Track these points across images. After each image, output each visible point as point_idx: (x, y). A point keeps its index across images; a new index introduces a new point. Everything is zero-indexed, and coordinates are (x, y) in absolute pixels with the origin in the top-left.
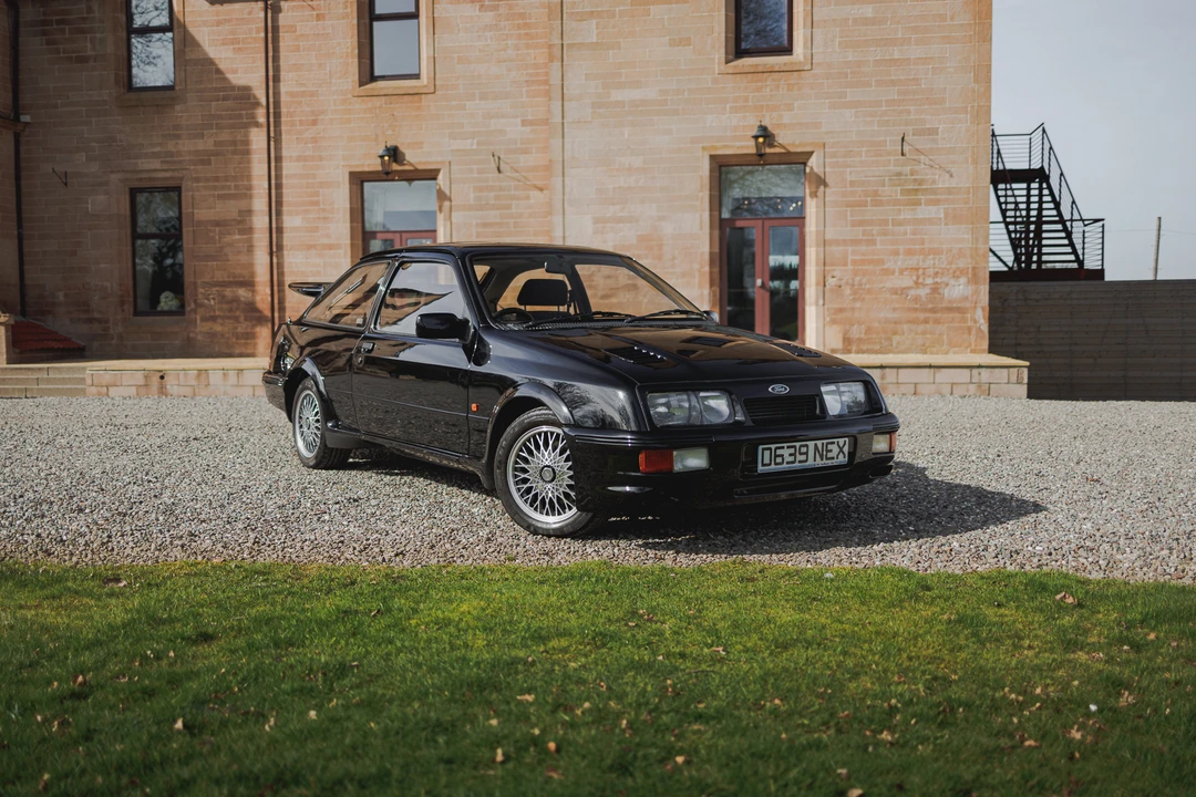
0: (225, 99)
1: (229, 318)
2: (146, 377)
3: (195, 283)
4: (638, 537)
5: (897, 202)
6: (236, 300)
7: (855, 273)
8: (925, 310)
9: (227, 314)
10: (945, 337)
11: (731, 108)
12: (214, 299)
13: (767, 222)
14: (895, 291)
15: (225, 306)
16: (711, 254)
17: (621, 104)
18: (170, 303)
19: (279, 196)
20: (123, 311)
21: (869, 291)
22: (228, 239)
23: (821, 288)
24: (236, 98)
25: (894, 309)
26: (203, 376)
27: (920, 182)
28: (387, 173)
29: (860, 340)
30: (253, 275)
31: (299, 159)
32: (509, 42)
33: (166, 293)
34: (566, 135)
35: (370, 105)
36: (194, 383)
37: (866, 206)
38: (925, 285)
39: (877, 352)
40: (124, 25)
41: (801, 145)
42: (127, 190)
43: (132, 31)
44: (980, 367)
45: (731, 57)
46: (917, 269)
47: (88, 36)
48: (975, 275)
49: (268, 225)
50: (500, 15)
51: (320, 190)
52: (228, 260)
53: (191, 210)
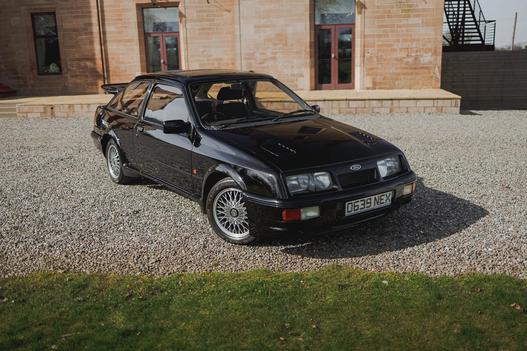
1: (83, 76)
2: (44, 108)
3: (66, 59)
4: (282, 244)
5: (399, 16)
6: (86, 67)
7: (379, 51)
8: (411, 68)
9: (83, 74)
10: (420, 81)
12: (75, 67)
13: (337, 27)
14: (397, 59)
15: (81, 70)
16: (310, 42)
18: (55, 69)
19: (103, 16)
20: (33, 73)
21: (385, 60)
22: (80, 38)
23: (362, 58)
25: (397, 68)
26: (72, 108)
27: (411, 6)
28: (154, 4)
29: (380, 83)
30: (94, 55)
33: (53, 64)
36: (67, 111)
37: (384, 18)
38: (411, 56)
39: (389, 89)
42: (30, 15)
44: (438, 99)
46: (408, 49)
48: (435, 51)
49: (98, 31)
51: (123, 13)
52: (81, 48)
53: (61, 24)
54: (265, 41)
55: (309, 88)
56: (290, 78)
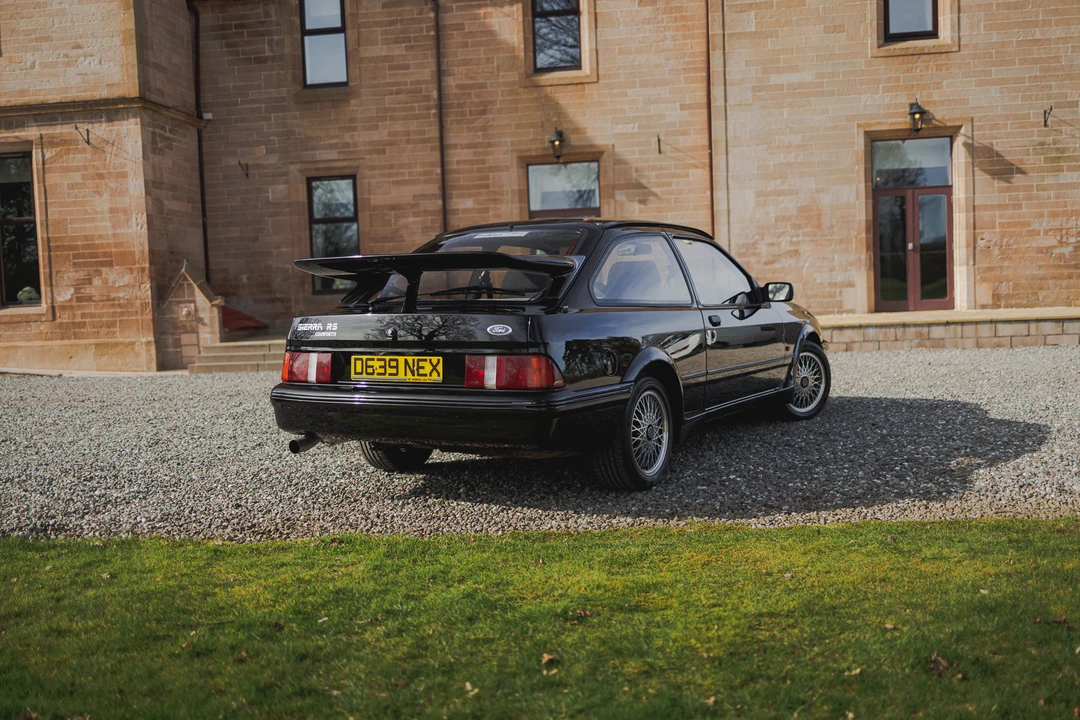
0: (398, 93)
5: (1042, 169)
7: (1003, 235)
8: (1068, 267)
11: (883, 88)
13: (916, 191)
14: (1040, 250)
16: (867, 221)
17: (780, 87)
20: (304, 290)
21: (1016, 251)
22: (403, 221)
23: (971, 249)
24: (408, 92)
25: (1040, 267)
27: (1063, 151)
28: (557, 157)
29: (1008, 296)
31: (469, 146)
32: (667, 34)
34: (728, 117)
35: (535, 95)
37: (1011, 174)
38: (1068, 244)
39: (1025, 306)
40: (299, 28)
41: (950, 120)
42: (304, 180)
43: (306, 33)
45: (882, 42)
46: (1061, 230)
47: (266, 38)
49: (441, 208)
50: (657, 9)
51: (491, 175)
52: (403, 241)
53: (367, 196)
54: (776, 221)
55: (866, 309)
56: (827, 289)
